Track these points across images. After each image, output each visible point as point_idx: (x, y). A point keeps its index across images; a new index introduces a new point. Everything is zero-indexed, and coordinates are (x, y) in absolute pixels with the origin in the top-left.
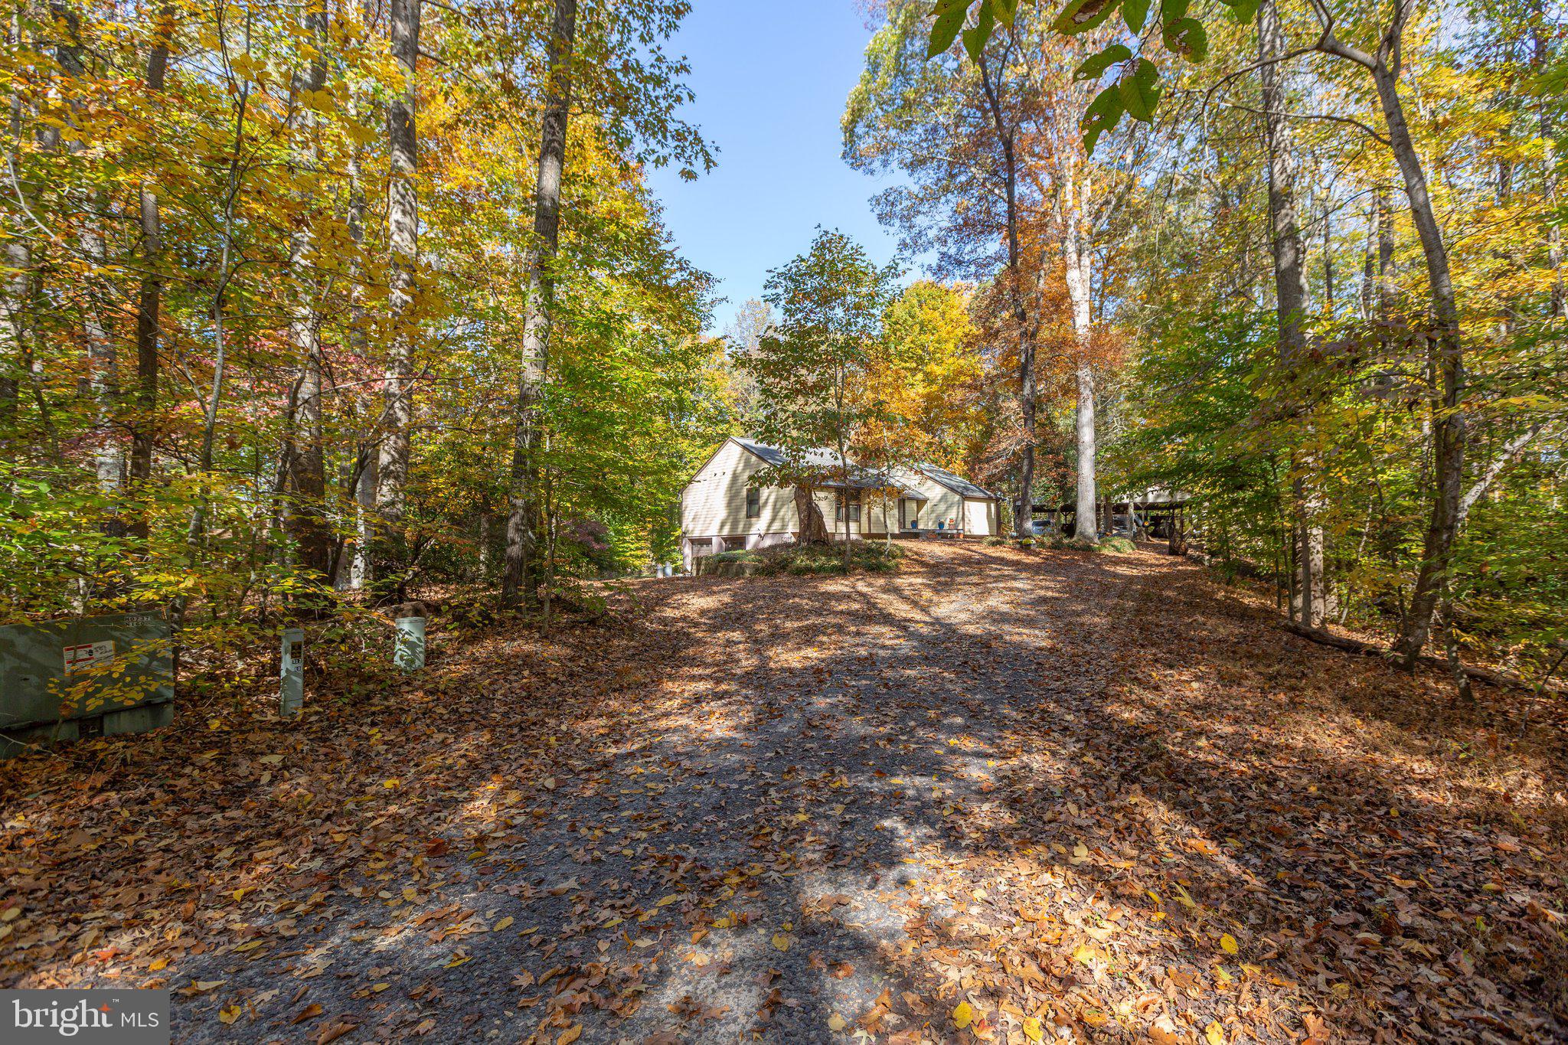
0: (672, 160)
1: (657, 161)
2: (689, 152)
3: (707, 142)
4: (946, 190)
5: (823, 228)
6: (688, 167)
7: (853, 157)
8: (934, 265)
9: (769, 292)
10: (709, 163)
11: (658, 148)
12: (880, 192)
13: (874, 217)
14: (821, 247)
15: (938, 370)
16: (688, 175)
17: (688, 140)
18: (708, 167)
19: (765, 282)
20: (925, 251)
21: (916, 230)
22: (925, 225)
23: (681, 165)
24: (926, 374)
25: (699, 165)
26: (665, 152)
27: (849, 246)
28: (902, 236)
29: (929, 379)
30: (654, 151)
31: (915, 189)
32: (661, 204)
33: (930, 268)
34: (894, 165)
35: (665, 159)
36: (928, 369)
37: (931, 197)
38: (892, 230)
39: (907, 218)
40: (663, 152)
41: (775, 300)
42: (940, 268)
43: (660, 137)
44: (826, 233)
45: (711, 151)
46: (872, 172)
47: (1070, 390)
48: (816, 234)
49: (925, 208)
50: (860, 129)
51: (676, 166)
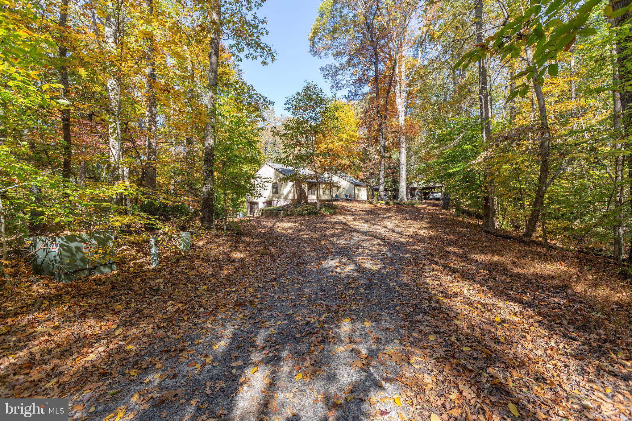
0: (259, 57)
1: (253, 58)
2: (265, 54)
3: (273, 51)
4: (349, 66)
5: (308, 81)
6: (265, 60)
7: (314, 52)
8: (347, 96)
9: (286, 106)
10: (273, 58)
11: (254, 52)
12: (323, 66)
13: (322, 75)
14: (307, 88)
15: (343, 136)
16: (265, 63)
17: (266, 50)
18: (273, 60)
19: (285, 102)
20: (341, 89)
21: (337, 82)
22: (340, 79)
23: (262, 59)
24: (339, 138)
25: (269, 60)
26: (256, 54)
27: (317, 88)
28: (332, 83)
29: (340, 140)
30: (252, 54)
31: (338, 65)
32: (243, 71)
33: (345, 97)
34: (330, 55)
35: (256, 57)
36: (339, 135)
37: (343, 67)
38: (328, 81)
39: (334, 76)
40: (255, 54)
41: (288, 109)
42: (349, 97)
43: (255, 48)
44: (309, 83)
45: (274, 54)
46: (321, 57)
47: (397, 145)
48: (305, 84)
49: (341, 72)
50: (316, 40)
51: (260, 59)
